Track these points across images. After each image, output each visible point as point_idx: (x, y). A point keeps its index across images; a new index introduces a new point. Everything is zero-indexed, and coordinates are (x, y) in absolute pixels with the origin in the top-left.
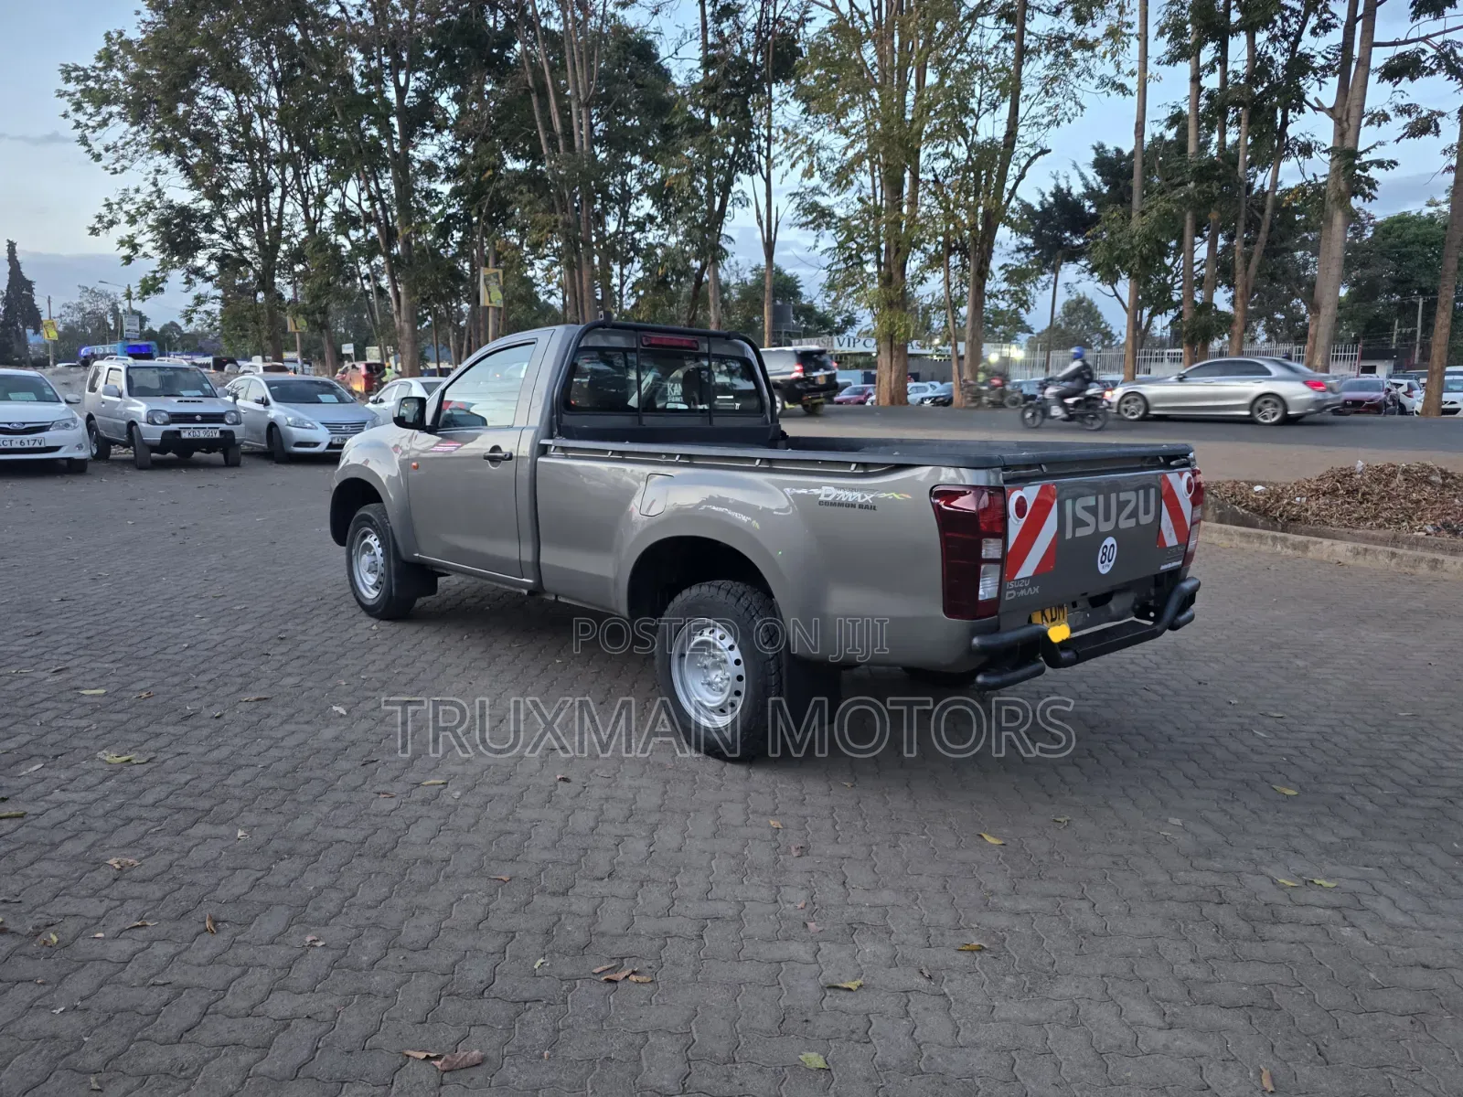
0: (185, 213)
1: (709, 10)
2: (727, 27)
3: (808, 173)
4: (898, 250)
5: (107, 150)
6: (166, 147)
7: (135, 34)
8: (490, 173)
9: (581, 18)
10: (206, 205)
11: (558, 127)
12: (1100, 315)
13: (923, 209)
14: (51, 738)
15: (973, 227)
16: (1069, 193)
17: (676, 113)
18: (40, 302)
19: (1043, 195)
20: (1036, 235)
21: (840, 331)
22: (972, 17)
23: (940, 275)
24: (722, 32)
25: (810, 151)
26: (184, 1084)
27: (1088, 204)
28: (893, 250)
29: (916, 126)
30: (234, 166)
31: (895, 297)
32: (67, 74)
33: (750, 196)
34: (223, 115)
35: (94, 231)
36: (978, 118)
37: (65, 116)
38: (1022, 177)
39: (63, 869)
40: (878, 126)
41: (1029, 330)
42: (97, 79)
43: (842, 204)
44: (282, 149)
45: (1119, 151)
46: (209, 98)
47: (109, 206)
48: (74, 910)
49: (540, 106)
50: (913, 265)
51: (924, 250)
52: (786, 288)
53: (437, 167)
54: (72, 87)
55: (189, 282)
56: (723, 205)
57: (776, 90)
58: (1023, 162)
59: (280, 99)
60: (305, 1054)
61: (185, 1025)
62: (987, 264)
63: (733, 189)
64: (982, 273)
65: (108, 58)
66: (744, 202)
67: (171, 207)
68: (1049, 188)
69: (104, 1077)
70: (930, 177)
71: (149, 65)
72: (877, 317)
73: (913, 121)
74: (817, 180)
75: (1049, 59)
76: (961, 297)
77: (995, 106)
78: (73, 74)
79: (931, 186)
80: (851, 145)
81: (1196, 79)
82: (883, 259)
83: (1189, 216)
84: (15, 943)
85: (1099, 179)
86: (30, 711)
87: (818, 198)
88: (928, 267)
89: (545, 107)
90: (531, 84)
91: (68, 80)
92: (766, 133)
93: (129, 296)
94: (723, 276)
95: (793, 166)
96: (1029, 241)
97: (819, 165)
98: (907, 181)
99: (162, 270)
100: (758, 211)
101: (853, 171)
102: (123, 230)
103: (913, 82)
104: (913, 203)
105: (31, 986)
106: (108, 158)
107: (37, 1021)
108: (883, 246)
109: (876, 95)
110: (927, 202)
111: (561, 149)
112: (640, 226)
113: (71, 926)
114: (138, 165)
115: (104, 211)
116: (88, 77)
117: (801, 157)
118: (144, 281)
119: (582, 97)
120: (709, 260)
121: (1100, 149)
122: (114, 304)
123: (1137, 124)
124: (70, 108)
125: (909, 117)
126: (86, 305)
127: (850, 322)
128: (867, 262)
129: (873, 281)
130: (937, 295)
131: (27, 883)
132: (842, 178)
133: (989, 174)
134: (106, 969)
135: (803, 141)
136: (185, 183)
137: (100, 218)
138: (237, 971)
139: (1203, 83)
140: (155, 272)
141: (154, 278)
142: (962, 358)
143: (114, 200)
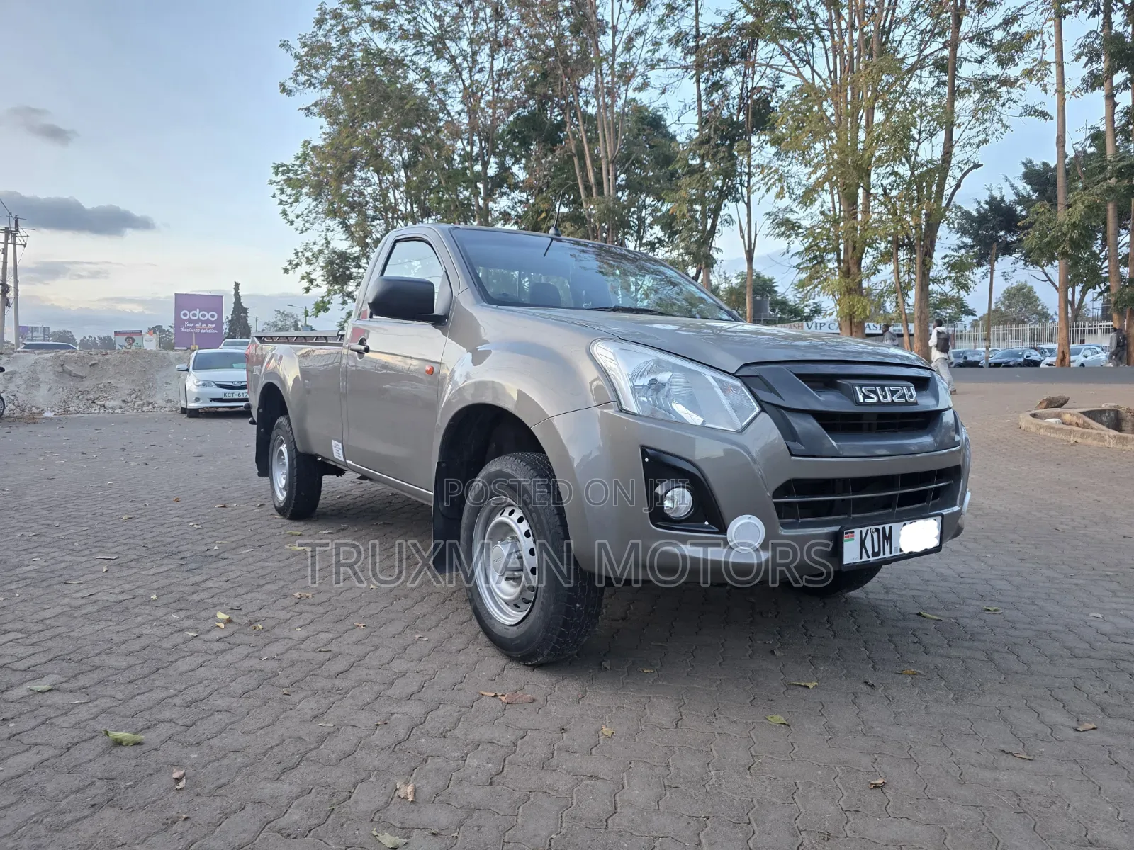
0: (344, 256)
1: (703, 86)
2: (716, 96)
3: (780, 195)
4: (854, 248)
5: (297, 217)
6: (332, 213)
7: (318, 142)
8: (544, 215)
9: (610, 102)
10: (356, 250)
11: (592, 180)
12: (1037, 299)
13: (875, 216)
14: (257, 537)
15: (918, 226)
16: (1002, 200)
17: (678, 161)
18: (250, 321)
19: (979, 203)
20: (975, 236)
21: (808, 318)
22: (912, 69)
23: (891, 267)
24: (713, 101)
25: (781, 179)
26: (340, 697)
27: (1019, 208)
28: (850, 249)
29: (868, 153)
30: (375, 223)
31: (852, 286)
32: (277, 169)
33: (735, 218)
34: (370, 190)
35: (286, 271)
36: (919, 144)
37: (274, 196)
38: (958, 186)
39: (264, 597)
40: (836, 156)
41: (971, 313)
42: (296, 173)
43: (807, 217)
44: (406, 209)
45: (1045, 164)
46: (362, 179)
47: (296, 254)
48: (272, 616)
49: (580, 165)
50: (867, 261)
51: (877, 249)
52: (763, 288)
53: (509, 214)
54: (280, 178)
55: (344, 303)
56: (714, 226)
57: (754, 140)
58: (959, 175)
59: (407, 176)
60: (415, 689)
61: (340, 670)
62: (931, 257)
63: (722, 213)
64: (926, 265)
65: (303, 158)
66: (730, 221)
67: (334, 252)
68: (984, 197)
69: (291, 689)
70: (880, 191)
71: (326, 160)
72: (839, 302)
73: (864, 149)
74: (786, 201)
75: (977, 96)
76: (909, 283)
77: (932, 134)
78: (281, 169)
79: (881, 198)
80: (814, 172)
81: (1110, 97)
82: (842, 257)
83: (1110, 207)
84: (237, 627)
85: (1028, 187)
86: (245, 524)
87: (789, 216)
88: (880, 261)
89: (583, 167)
90: (574, 151)
91: (277, 174)
92: (746, 170)
93: (306, 314)
94: (715, 280)
95: (768, 190)
96: (968, 240)
97: (788, 188)
98: (861, 195)
99: (328, 295)
100: (741, 227)
101: (817, 192)
102: (304, 269)
103: (863, 123)
104: (866, 211)
105: (248, 647)
106: (299, 223)
107: (252, 663)
108: (842, 247)
109: (834, 135)
110: (877, 209)
111: (594, 194)
112: (652, 246)
113: (270, 623)
114: (316, 226)
115: (293, 257)
116: (289, 170)
117: (774, 184)
118: (317, 304)
119: (610, 157)
120: (703, 266)
121: (1028, 164)
122: (296, 322)
123: (1058, 137)
124: (278, 192)
125: (860, 146)
126: (279, 323)
127: (817, 311)
128: (829, 261)
129: (834, 274)
130: (889, 282)
131: (244, 602)
132: (808, 198)
133: (929, 186)
134: (291, 643)
135: (776, 171)
136: (344, 237)
137: (290, 262)
138: (373, 648)
139: (1117, 99)
140: (323, 297)
141: (323, 302)
142: (911, 335)
143: (300, 250)
